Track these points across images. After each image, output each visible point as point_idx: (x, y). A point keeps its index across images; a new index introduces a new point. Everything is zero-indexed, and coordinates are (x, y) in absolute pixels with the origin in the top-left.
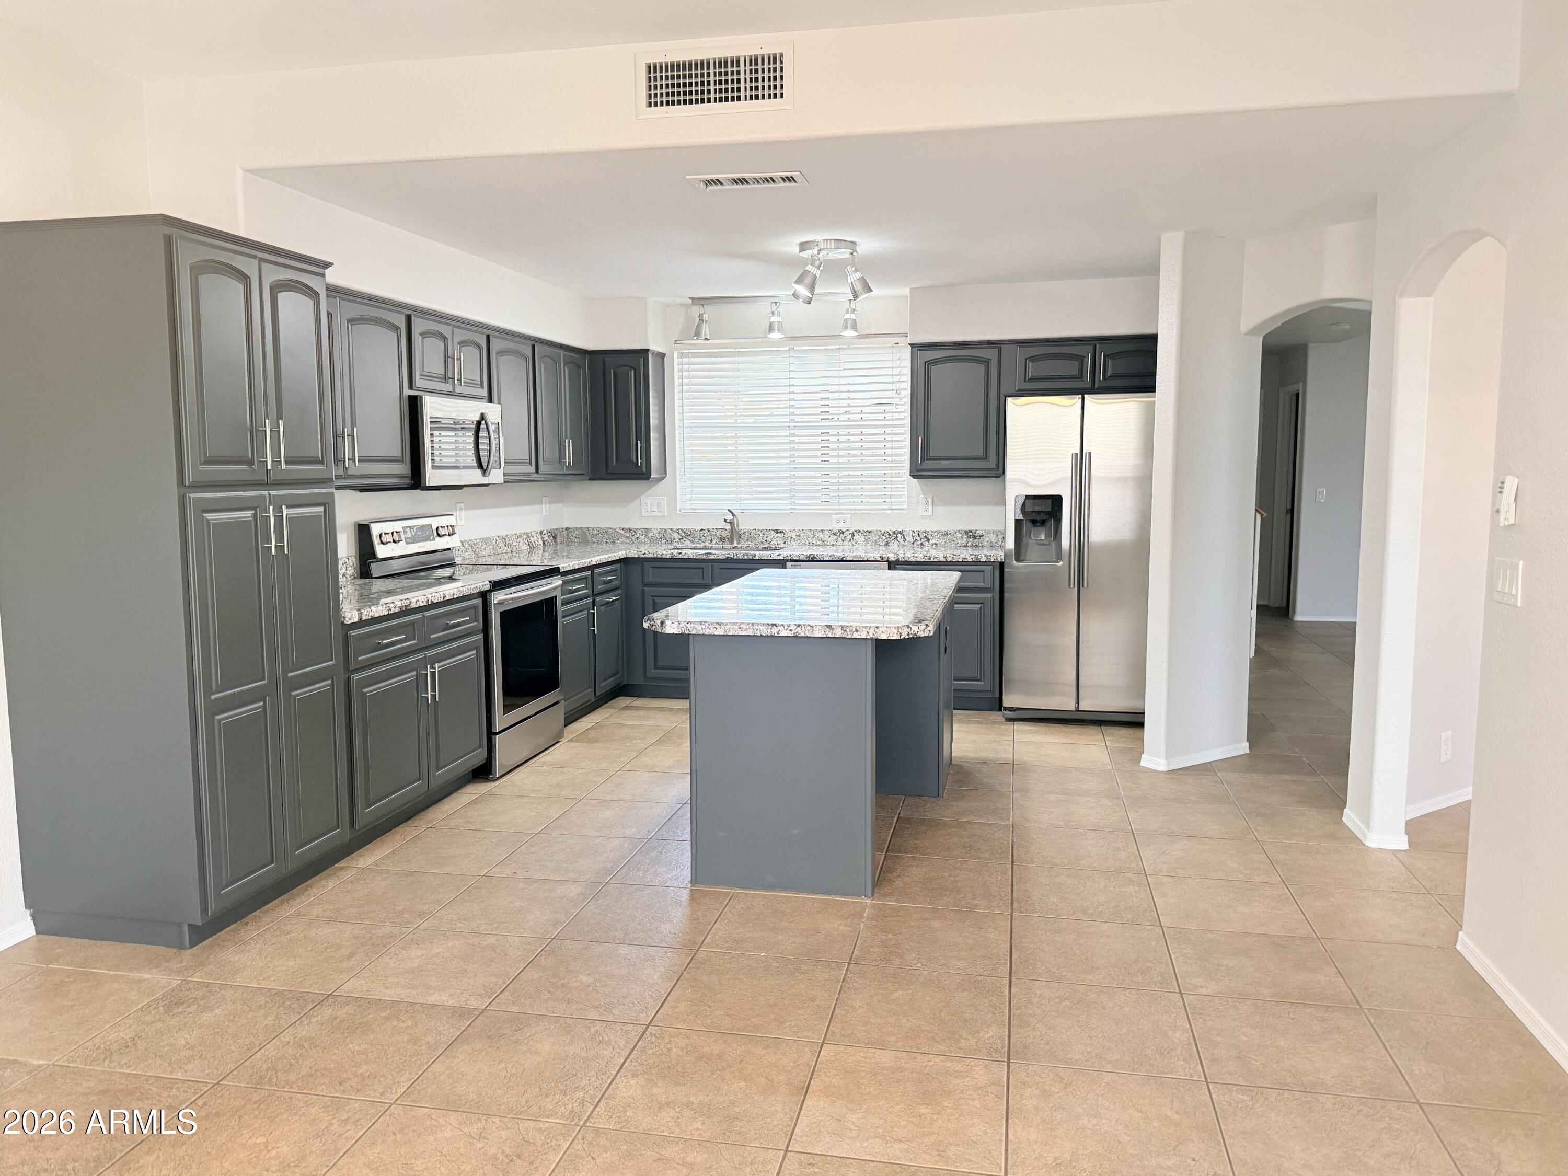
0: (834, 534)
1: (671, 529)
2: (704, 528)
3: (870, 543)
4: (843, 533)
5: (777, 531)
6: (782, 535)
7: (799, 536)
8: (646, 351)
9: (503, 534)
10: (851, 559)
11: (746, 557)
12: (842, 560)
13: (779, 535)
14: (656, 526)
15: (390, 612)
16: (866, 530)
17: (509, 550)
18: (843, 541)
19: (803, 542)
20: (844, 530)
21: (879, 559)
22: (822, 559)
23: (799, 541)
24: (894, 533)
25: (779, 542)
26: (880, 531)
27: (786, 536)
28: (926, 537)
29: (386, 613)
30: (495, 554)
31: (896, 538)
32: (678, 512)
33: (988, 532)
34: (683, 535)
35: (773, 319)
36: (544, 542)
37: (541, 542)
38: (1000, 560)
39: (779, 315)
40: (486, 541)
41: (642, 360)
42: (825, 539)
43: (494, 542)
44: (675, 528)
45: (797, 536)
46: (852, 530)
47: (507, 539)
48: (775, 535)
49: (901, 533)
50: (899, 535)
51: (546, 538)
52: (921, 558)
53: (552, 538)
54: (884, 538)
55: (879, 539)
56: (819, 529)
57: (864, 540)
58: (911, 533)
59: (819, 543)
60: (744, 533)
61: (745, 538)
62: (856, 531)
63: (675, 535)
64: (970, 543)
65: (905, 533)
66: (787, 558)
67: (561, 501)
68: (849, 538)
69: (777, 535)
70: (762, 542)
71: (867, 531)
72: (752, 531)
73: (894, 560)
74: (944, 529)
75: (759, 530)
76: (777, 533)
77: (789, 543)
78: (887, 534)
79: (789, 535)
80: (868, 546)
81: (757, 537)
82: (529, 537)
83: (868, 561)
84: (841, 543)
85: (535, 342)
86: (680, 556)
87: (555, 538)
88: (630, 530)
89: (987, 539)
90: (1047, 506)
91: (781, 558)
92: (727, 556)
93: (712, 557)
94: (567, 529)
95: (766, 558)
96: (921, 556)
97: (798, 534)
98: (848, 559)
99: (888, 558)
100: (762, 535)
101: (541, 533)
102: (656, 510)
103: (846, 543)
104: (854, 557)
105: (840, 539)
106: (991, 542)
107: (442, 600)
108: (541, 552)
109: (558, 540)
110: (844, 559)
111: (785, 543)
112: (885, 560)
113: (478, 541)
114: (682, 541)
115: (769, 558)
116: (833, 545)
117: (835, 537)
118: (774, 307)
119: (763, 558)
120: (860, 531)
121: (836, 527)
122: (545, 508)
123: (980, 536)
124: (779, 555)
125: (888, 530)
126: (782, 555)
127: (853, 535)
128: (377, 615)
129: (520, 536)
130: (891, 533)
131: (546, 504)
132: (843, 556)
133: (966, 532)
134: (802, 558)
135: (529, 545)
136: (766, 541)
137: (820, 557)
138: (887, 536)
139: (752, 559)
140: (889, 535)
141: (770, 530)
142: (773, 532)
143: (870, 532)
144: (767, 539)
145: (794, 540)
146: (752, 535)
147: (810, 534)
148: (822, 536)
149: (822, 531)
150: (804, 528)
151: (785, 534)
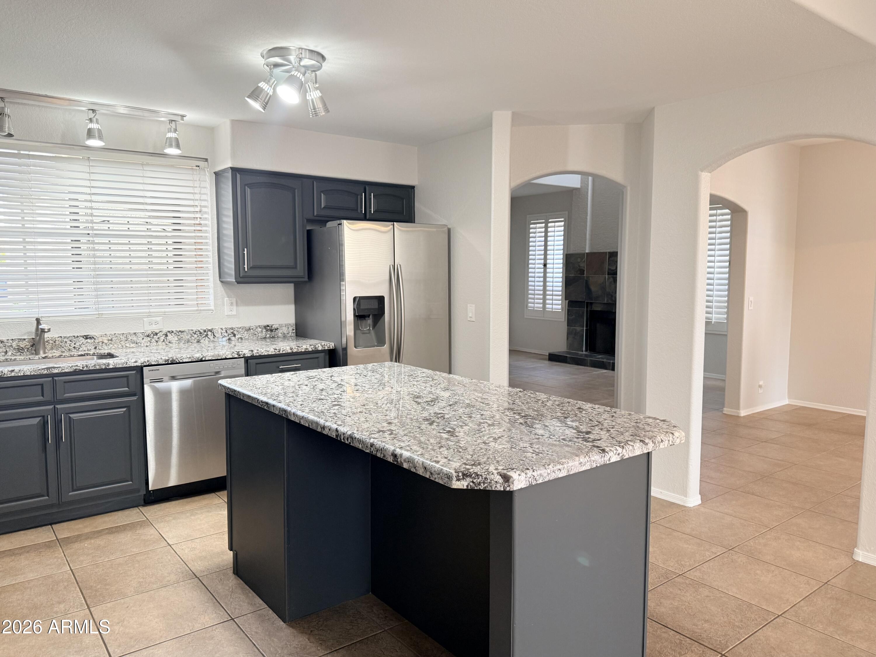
0: (148, 336)
3: (183, 342)
4: (156, 334)
5: (86, 337)
6: (93, 341)
7: (111, 340)
10: (210, 358)
11: (98, 367)
12: (201, 361)
13: (89, 340)
16: (178, 330)
18: (157, 342)
19: (115, 345)
20: (157, 331)
21: (236, 356)
23: (111, 346)
24: (205, 331)
26: (192, 330)
27: (97, 341)
28: (232, 333)
31: (207, 335)
33: (281, 326)
35: (91, 126)
38: (331, 348)
39: (97, 122)
42: (138, 341)
45: (109, 340)
46: (165, 331)
48: (84, 341)
49: (210, 331)
50: (209, 333)
52: (272, 352)
54: (196, 336)
55: (191, 337)
56: (132, 332)
57: (177, 339)
58: (220, 330)
59: (132, 345)
62: (169, 332)
64: (268, 336)
65: (215, 331)
68: (162, 338)
69: (86, 341)
70: (69, 350)
71: (180, 331)
72: (57, 339)
73: (249, 355)
74: (247, 325)
75: (65, 337)
76: (87, 338)
77: (100, 348)
78: (198, 333)
79: (100, 340)
80: (181, 344)
81: (63, 344)
83: (226, 359)
84: (155, 344)
89: (281, 331)
90: (375, 305)
91: (139, 364)
92: (74, 368)
93: (55, 371)
95: (121, 366)
96: (272, 350)
97: (110, 338)
98: (207, 359)
99: (244, 354)
100: (69, 342)
103: (160, 343)
104: (213, 356)
105: (153, 340)
106: (284, 334)
110: (204, 359)
111: (95, 348)
112: (242, 356)
115: (125, 366)
116: (147, 346)
117: (149, 339)
118: (91, 115)
119: (118, 366)
120: (173, 332)
121: (149, 329)
123: (276, 329)
124: (134, 362)
125: (199, 329)
127: (166, 336)
130: (202, 331)
132: (202, 356)
133: (265, 327)
134: (161, 362)
136: (74, 347)
137: (179, 359)
138: (199, 335)
139: (106, 369)
140: (201, 333)
141: (78, 336)
142: (82, 338)
143: (182, 332)
144: (76, 346)
145: (106, 344)
146: (57, 343)
147: (123, 338)
148: (135, 339)
149: (135, 333)
150: (117, 333)
151: (95, 339)
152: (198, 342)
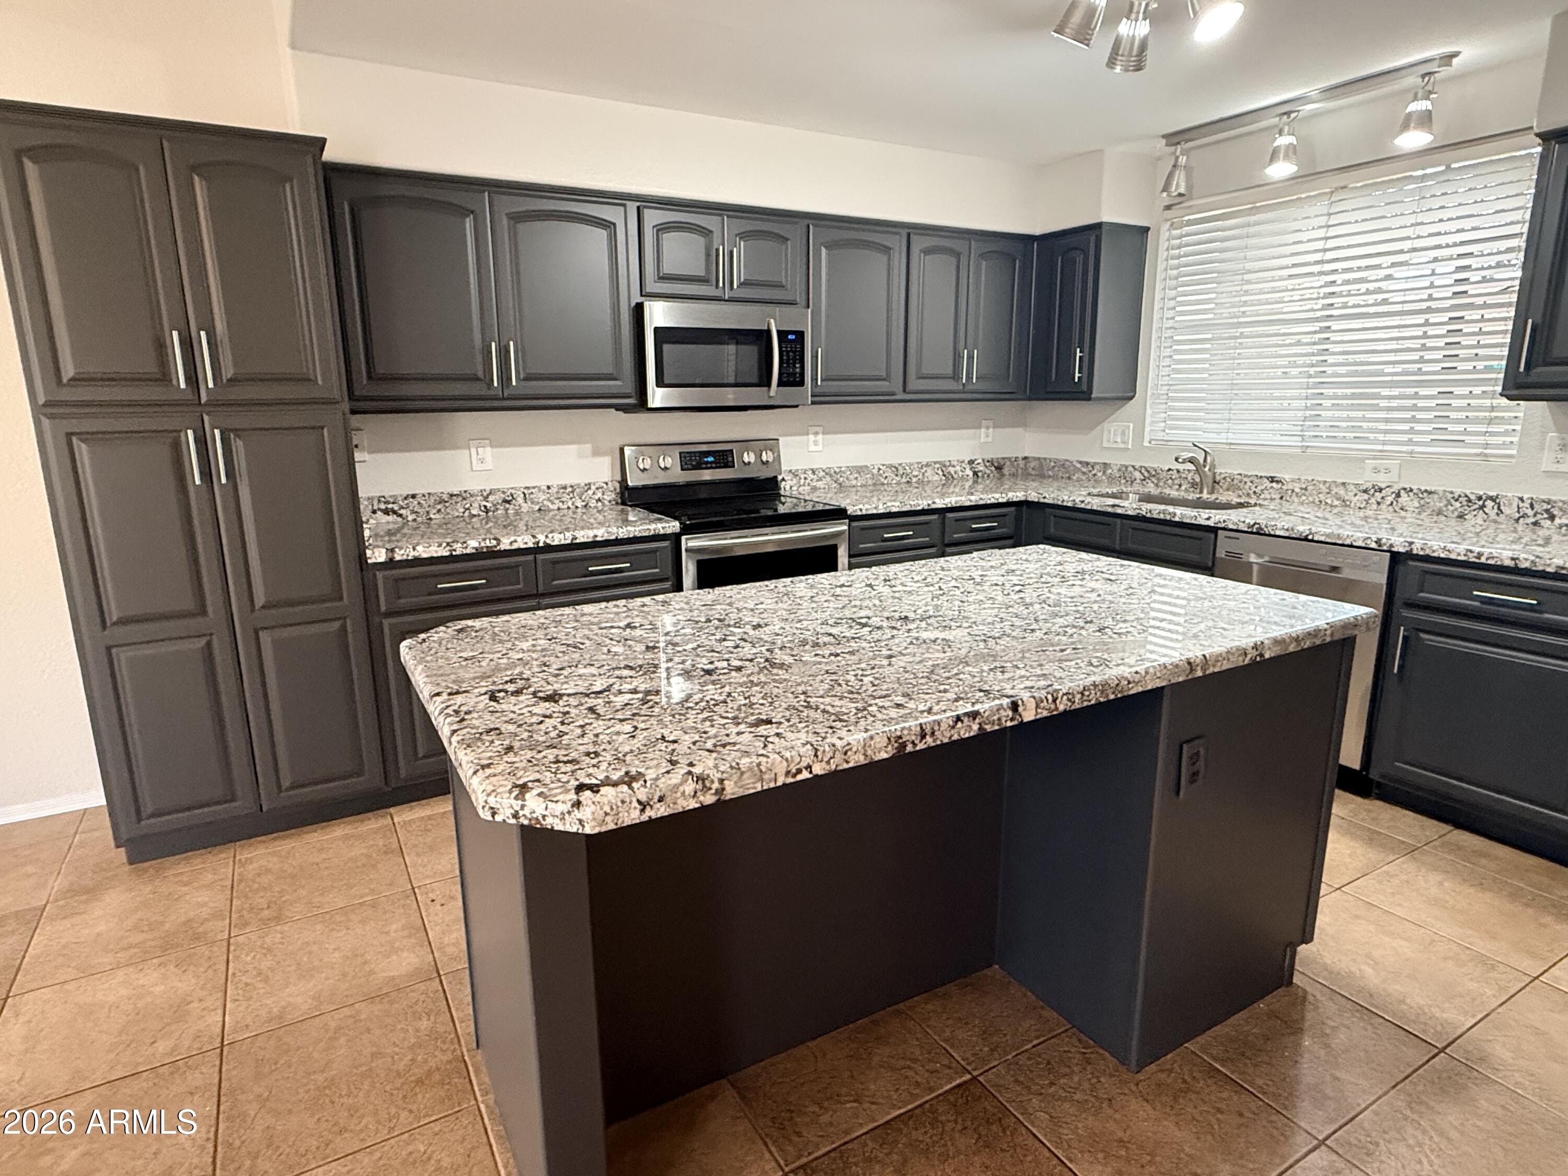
0: (1365, 491)
1: (1133, 467)
2: (1172, 468)
3: (1429, 512)
4: (1381, 490)
5: (1272, 479)
6: (1280, 485)
7: (1306, 489)
8: (1098, 226)
9: (895, 462)
10: (1322, 539)
11: (1162, 516)
12: (1306, 539)
13: (1274, 485)
14: (1116, 460)
15: (454, 553)
16: (1423, 489)
17: (904, 480)
18: (1379, 503)
19: (1311, 499)
20: (1383, 486)
21: (1374, 545)
22: (1272, 533)
23: (1304, 498)
24: (1480, 498)
25: (1274, 496)
26: (1452, 493)
27: (1285, 487)
28: (1548, 511)
29: (448, 554)
30: (875, 485)
31: (1483, 507)
32: (1146, 444)
34: (1146, 474)
36: (975, 473)
37: (971, 474)
40: (860, 470)
41: (1093, 239)
42: (1347, 498)
43: (875, 471)
44: (1137, 465)
45: (1302, 489)
46: (1396, 488)
47: (900, 468)
48: (1267, 484)
49: (1493, 499)
50: (1489, 503)
51: (981, 468)
52: (1459, 554)
53: (993, 468)
54: (1458, 505)
55: (1446, 506)
56: (1340, 481)
57: (1417, 505)
58: (1515, 501)
59: (1336, 503)
60: (1224, 478)
61: (1225, 486)
62: (1405, 489)
63: (1137, 475)
65: (1503, 501)
66: (1219, 525)
67: (1025, 425)
68: (1390, 499)
69: (1271, 485)
70: (1248, 495)
71: (1426, 491)
72: (1236, 477)
73: (1402, 550)
75: (1246, 476)
76: (1272, 482)
77: (1288, 498)
78: (1463, 499)
79: (1290, 487)
81: (1241, 485)
82: (945, 466)
83: (1351, 546)
84: (1375, 506)
85: (911, 231)
86: (1082, 506)
87: (999, 468)
88: (1087, 464)
91: (1211, 523)
93: (1119, 511)
94: (1025, 458)
97: (1304, 486)
98: (1316, 539)
99: (1391, 546)
100: (1250, 484)
101: (971, 462)
102: (1119, 440)
103: (1383, 506)
104: (1328, 536)
105: (1373, 500)
107: (569, 542)
108: (970, 483)
109: (1006, 471)
111: (1281, 498)
112: (1385, 548)
113: (843, 469)
114: (1144, 483)
115: (1193, 522)
116: (1360, 508)
117: (1366, 496)
118: (1284, 121)
119: (1185, 521)
120: (1411, 490)
121: (1367, 478)
122: (986, 435)
124: (1208, 519)
125: (1468, 492)
126: (1212, 520)
127: (1398, 495)
128: (425, 555)
129: (927, 465)
130: (1473, 497)
131: (988, 428)
132: (1308, 532)
134: (1241, 527)
135: (944, 475)
136: (1255, 492)
137: (1270, 529)
138: (1465, 503)
139: (1170, 521)
140: (1469, 501)
141: (1261, 477)
142: (1266, 480)
143: (1430, 493)
144: (1257, 490)
145: (1297, 494)
146: (1236, 482)
147: (1324, 488)
148: (1342, 492)
149: (1344, 484)
150: (1316, 478)
151: (1283, 484)
152: (1461, 516)
